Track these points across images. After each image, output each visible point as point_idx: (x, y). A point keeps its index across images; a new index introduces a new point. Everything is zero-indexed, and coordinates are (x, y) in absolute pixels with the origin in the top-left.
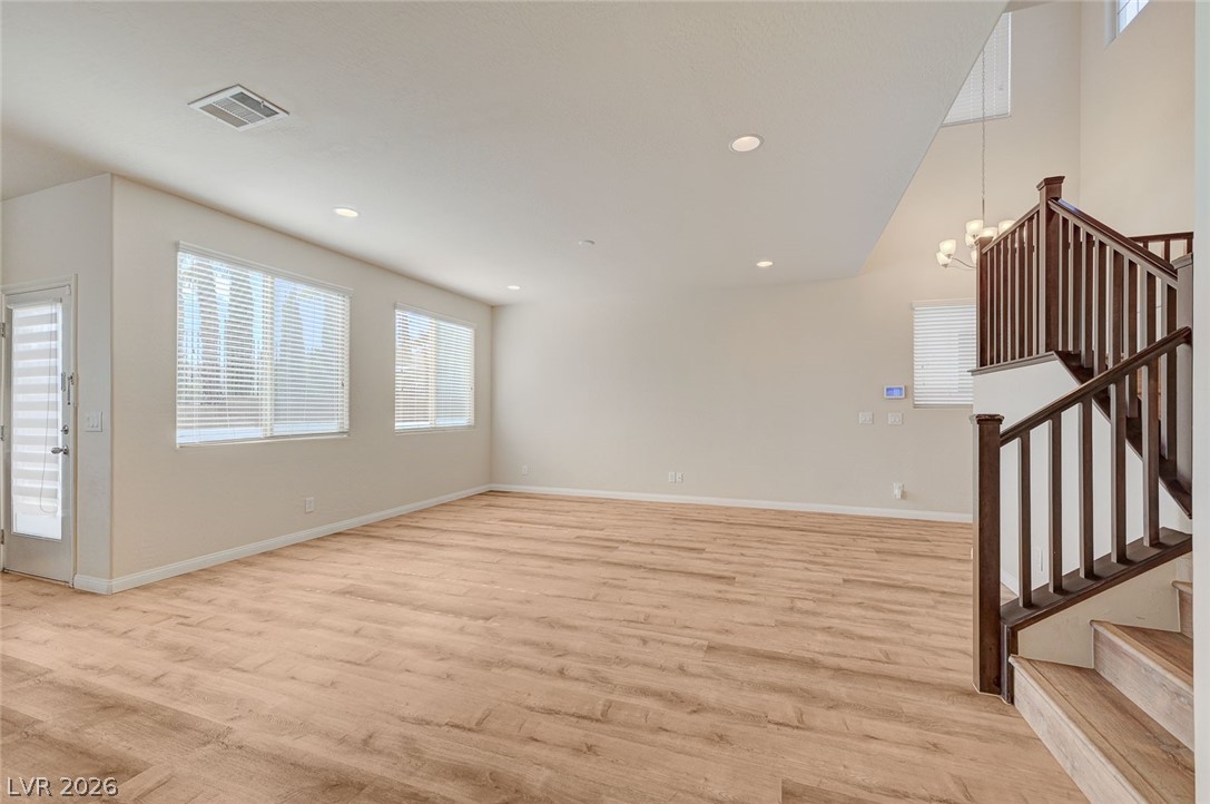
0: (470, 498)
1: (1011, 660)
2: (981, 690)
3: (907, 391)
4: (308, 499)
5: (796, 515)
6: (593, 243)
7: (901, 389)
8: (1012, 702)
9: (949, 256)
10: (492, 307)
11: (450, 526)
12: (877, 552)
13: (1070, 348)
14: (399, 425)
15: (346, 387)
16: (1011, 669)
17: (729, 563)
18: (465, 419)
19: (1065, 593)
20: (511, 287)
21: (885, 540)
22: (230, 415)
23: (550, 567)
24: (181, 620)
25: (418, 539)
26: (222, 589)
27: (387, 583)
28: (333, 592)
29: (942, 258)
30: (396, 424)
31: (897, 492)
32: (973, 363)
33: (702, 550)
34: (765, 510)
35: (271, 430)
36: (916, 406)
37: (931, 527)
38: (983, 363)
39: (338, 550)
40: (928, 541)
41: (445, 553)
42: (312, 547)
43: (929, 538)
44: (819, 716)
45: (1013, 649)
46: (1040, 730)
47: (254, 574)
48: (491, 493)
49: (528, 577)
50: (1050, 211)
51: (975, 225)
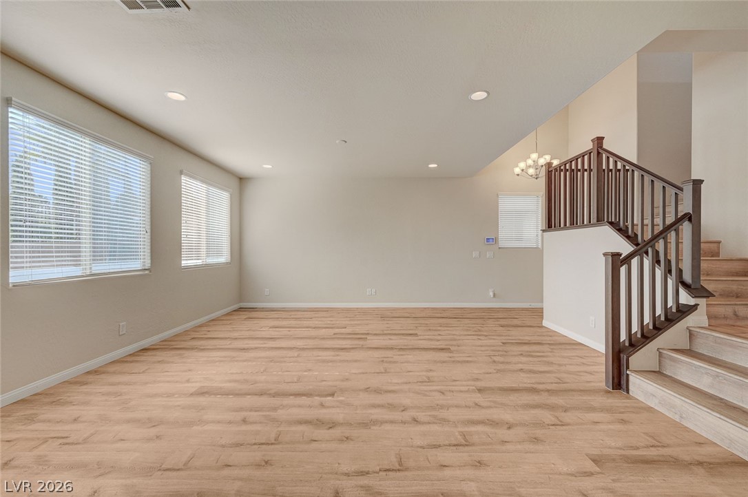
0: (228, 314)
1: (628, 372)
2: (613, 389)
3: (495, 240)
4: (121, 324)
5: (444, 310)
6: (346, 142)
7: (493, 239)
8: (628, 393)
9: (522, 170)
10: (241, 179)
11: (236, 335)
12: (502, 327)
13: (613, 220)
14: (184, 263)
15: (149, 234)
16: (628, 375)
17: (438, 340)
18: (223, 258)
19: (646, 337)
20: (265, 166)
22: (56, 257)
23: (338, 355)
24: (61, 441)
25: (218, 347)
26: (74, 407)
27: (230, 381)
28: (191, 394)
29: (517, 170)
30: (183, 262)
31: (491, 294)
32: (543, 225)
33: (416, 335)
34: (425, 308)
35: (91, 268)
36: (500, 248)
37: (510, 311)
38: (550, 226)
39: (159, 362)
41: (252, 354)
42: (126, 362)
44: (568, 417)
45: (628, 368)
46: (652, 403)
47: (100, 391)
48: (240, 309)
49: (330, 364)
50: (599, 153)
51: (534, 156)
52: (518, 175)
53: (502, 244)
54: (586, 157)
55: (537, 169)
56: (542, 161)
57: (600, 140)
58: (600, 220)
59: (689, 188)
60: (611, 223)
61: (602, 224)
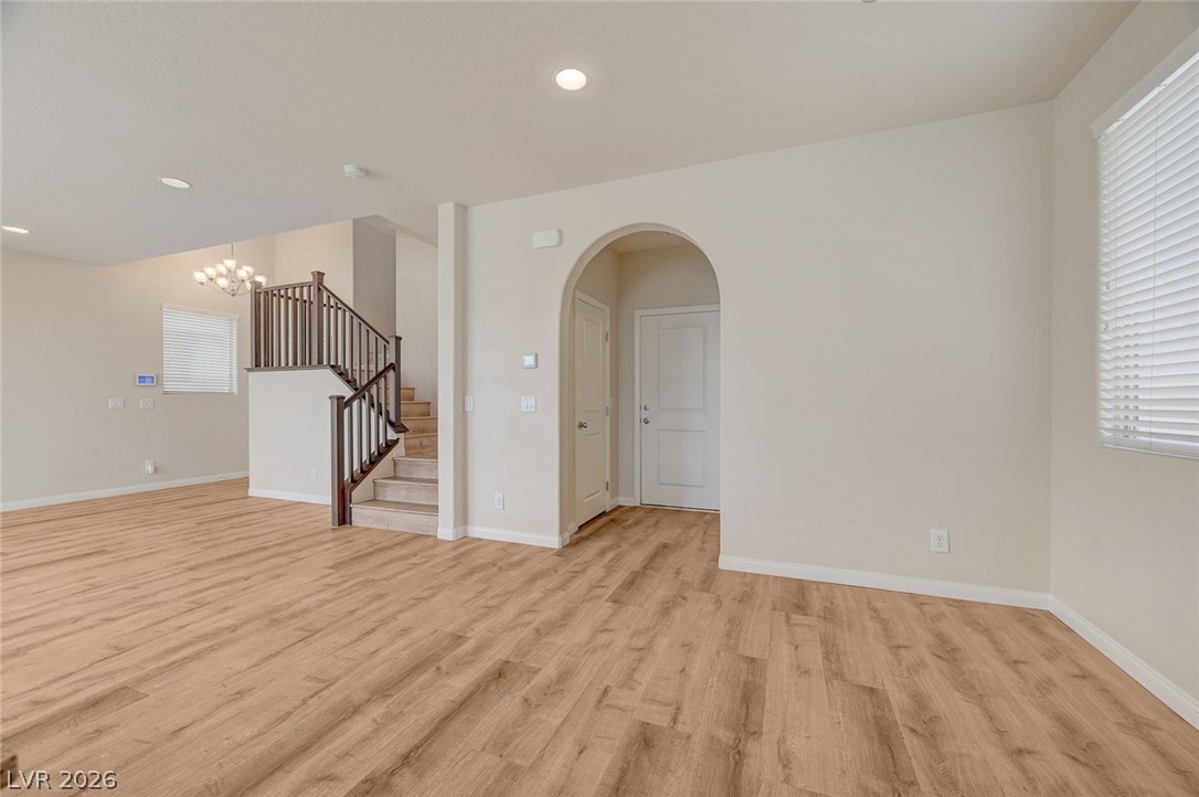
1: (351, 506)
2: (339, 525)
3: (157, 380)
7: (152, 377)
8: (351, 524)
13: (334, 364)
16: (351, 509)
19: (364, 472)
29: (200, 276)
31: (150, 469)
32: (247, 362)
36: (166, 393)
38: (257, 365)
45: (350, 502)
51: (230, 263)
52: (202, 284)
53: (169, 386)
54: (305, 288)
55: (233, 282)
56: (244, 275)
57: (321, 275)
58: (320, 362)
59: (393, 342)
60: (332, 367)
61: (325, 367)
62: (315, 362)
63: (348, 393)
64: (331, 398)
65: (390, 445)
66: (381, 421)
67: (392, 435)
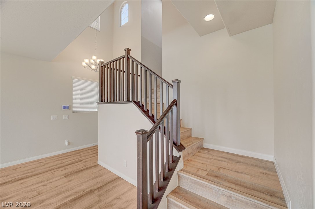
3: (71, 107)
7: (68, 106)
9: (87, 64)
12: (65, 177)
13: (136, 100)
21: (66, 167)
29: (84, 64)
31: (67, 143)
32: (98, 100)
36: (73, 112)
37: (79, 153)
38: (102, 101)
40: (82, 161)
43: (81, 159)
50: (128, 58)
51: (94, 57)
52: (85, 67)
53: (74, 110)
54: (121, 60)
55: (96, 66)
56: (98, 61)
57: (128, 51)
58: (128, 99)
59: (175, 85)
60: (135, 102)
61: (130, 102)
62: (125, 99)
63: (148, 125)
64: (137, 132)
65: (176, 160)
66: (165, 139)
67: (176, 153)
